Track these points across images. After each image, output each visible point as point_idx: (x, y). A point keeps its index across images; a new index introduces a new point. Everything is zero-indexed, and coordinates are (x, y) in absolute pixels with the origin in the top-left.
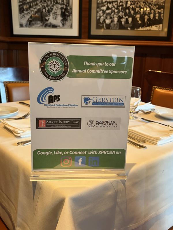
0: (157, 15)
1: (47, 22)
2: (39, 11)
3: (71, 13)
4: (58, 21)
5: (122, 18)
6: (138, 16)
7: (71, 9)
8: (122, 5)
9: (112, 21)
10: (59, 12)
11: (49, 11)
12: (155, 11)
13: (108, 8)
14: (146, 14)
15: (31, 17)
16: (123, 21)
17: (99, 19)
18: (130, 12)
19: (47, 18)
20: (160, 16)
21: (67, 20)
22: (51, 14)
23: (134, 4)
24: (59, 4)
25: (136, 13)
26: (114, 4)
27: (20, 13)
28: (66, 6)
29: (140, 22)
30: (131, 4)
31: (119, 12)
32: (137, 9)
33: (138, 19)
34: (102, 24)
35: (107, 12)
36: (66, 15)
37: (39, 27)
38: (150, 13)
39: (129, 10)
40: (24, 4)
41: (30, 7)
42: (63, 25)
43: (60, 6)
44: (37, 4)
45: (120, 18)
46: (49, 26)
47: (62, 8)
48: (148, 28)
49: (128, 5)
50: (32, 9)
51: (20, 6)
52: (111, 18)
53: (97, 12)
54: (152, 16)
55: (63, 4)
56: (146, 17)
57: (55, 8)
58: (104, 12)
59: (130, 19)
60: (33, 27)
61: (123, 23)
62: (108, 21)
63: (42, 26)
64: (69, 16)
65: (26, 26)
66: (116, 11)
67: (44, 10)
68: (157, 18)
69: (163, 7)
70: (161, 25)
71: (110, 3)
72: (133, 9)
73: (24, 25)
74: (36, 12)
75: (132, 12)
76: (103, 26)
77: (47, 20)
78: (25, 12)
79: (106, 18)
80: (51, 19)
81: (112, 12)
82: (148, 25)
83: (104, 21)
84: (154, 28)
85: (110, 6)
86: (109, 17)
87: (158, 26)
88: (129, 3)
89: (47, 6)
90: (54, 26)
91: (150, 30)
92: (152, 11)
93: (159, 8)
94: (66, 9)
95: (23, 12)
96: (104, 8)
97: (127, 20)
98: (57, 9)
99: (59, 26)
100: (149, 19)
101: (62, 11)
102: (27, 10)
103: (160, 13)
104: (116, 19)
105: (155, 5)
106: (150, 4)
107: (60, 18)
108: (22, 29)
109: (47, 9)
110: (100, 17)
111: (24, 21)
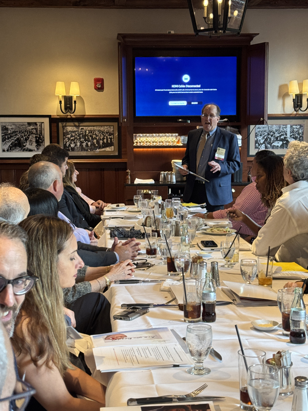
0: (109, 140)
1: (24, 148)
2: (18, 139)
3: (44, 140)
4: (34, 146)
5: (83, 142)
6: (95, 141)
7: (43, 137)
8: (82, 134)
9: (76, 145)
10: (34, 140)
11: (26, 140)
12: (107, 137)
13: (72, 136)
14: (101, 140)
15: (11, 144)
16: (84, 144)
17: (66, 144)
18: (88, 138)
19: (24, 144)
20: (111, 141)
21: (40, 146)
22: (28, 141)
23: (91, 133)
24: (34, 134)
25: (93, 139)
26: (76, 133)
27: (3, 141)
28: (39, 135)
29: (97, 145)
30: (89, 133)
31: (80, 138)
32: (94, 136)
33: (95, 143)
34: (68, 147)
35: (72, 138)
36: (39, 142)
37: (18, 151)
38: (104, 139)
39: (88, 137)
40: (6, 135)
41: (11, 137)
42: (38, 149)
43: (34, 136)
44: (16, 135)
45: (82, 143)
46: (27, 150)
47: (36, 137)
48: (103, 149)
49: (87, 134)
50: (12, 138)
51: (3, 136)
52: (75, 143)
53: (64, 139)
54: (105, 140)
55: (37, 134)
56: (101, 142)
57: (31, 137)
58: (69, 139)
59: (89, 143)
60: (14, 151)
61: (84, 146)
62: (72, 146)
63: (21, 150)
64: (42, 142)
65: (8, 151)
66: (78, 138)
67: (22, 139)
68: (109, 142)
69: (113, 134)
70: (113, 147)
71: (73, 132)
72: (90, 136)
73: (6, 150)
74: (16, 141)
75: (90, 138)
76: (69, 149)
77: (25, 146)
78: (7, 140)
79: (71, 143)
80: (28, 145)
81: (75, 139)
82: (103, 147)
83: (70, 145)
84: (108, 149)
85: (73, 134)
86: (73, 143)
87: (111, 147)
88: (87, 132)
89: (25, 136)
90: (30, 150)
91: (105, 151)
92: (105, 137)
93: (110, 135)
94: (39, 138)
95: (5, 140)
96: (69, 136)
97: (87, 144)
98: (32, 138)
99: (34, 150)
100: (103, 143)
101: (36, 139)
102: (8, 139)
103: (111, 139)
104: (78, 144)
105: (107, 133)
106: (103, 132)
107: (35, 144)
108: (4, 153)
109: (24, 138)
110: (66, 143)
111: (6, 147)
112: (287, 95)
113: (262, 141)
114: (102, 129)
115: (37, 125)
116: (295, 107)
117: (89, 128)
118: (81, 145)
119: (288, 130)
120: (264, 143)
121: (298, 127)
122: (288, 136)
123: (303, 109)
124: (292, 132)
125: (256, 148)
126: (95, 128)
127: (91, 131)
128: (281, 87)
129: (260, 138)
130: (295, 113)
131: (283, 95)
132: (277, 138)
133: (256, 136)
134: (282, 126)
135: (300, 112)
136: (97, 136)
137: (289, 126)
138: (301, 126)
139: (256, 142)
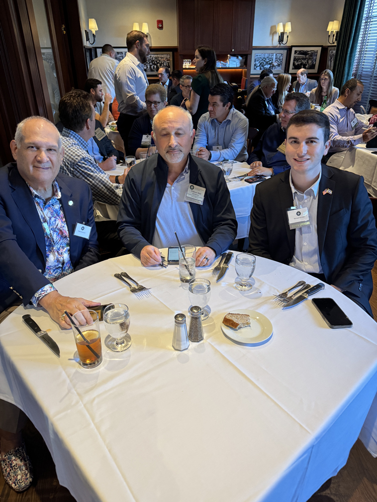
112: (275, 32)
113: (258, 65)
114: (163, 56)
115: (122, 54)
116: (279, 41)
117: (155, 56)
118: (150, 68)
119: (274, 57)
120: (259, 66)
121: (280, 55)
122: (274, 61)
123: (284, 42)
124: (276, 58)
125: (255, 69)
126: (159, 55)
127: (156, 58)
128: (272, 28)
129: (257, 62)
130: (279, 45)
131: (273, 32)
132: (267, 62)
133: (255, 61)
134: (271, 55)
135: (282, 45)
136: (160, 61)
137: (275, 54)
138: (282, 54)
139: (255, 65)
